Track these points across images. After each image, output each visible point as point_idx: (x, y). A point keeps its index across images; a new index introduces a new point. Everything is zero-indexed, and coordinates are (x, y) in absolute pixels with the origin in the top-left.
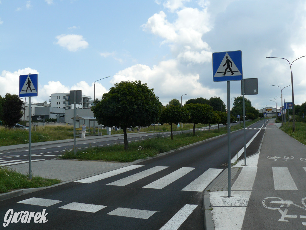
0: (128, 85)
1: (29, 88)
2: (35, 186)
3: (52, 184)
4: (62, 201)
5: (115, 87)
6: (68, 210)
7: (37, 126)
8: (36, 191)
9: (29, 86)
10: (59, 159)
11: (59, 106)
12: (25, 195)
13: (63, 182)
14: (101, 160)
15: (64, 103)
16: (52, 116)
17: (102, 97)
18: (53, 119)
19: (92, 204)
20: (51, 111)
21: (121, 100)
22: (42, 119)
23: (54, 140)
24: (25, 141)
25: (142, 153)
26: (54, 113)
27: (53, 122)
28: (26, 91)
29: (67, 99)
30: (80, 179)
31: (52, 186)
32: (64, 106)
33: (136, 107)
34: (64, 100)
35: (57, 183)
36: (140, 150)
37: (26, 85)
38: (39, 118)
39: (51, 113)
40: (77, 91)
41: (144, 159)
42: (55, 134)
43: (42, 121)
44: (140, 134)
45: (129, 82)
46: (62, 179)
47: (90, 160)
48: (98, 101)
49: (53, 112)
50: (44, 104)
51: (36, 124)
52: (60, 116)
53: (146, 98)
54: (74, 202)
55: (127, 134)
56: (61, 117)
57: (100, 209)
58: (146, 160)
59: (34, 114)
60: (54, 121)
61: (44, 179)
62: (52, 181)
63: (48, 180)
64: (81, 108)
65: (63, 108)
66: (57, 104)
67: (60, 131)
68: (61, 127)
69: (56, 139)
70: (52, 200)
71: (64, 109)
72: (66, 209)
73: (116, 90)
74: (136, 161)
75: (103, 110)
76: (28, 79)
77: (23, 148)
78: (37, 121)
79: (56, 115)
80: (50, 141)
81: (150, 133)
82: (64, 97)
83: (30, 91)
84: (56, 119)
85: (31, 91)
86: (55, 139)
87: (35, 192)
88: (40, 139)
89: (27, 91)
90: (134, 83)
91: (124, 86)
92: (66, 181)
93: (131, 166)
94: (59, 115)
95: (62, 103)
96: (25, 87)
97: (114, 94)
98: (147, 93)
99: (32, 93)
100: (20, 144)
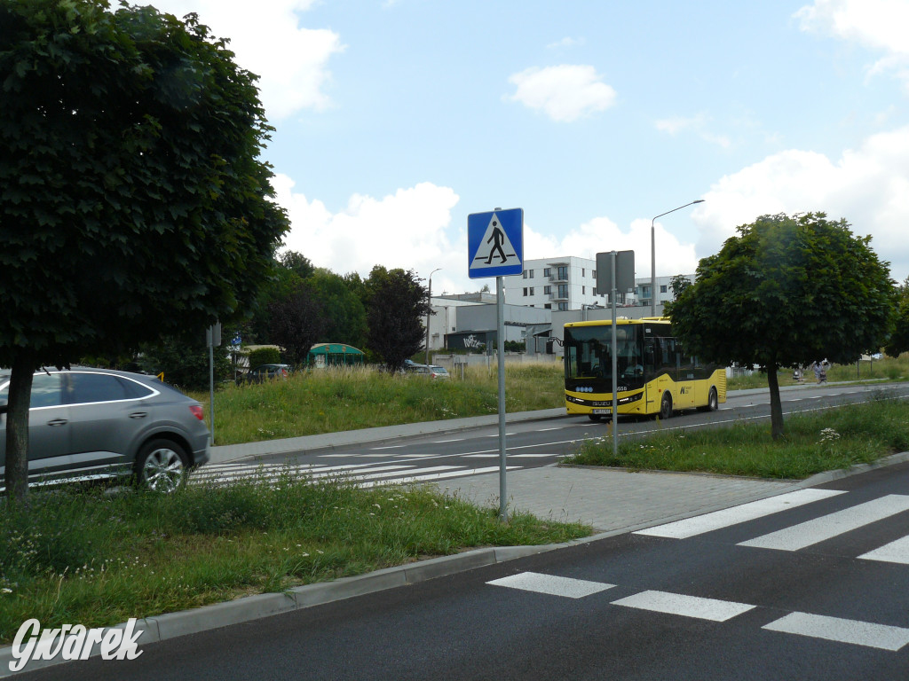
0: (784, 228)
1: (497, 251)
2: (525, 540)
3: (572, 538)
4: (613, 586)
5: (739, 235)
6: (640, 610)
7: (466, 364)
8: (528, 554)
9: (497, 245)
10: (565, 466)
11: (529, 300)
12: (501, 564)
13: (599, 532)
14: (700, 470)
15: (547, 290)
16: (514, 335)
17: (697, 270)
18: (513, 342)
19: (708, 598)
20: (506, 318)
21: (762, 279)
22: (478, 343)
23: (528, 410)
24: (443, 412)
25: (834, 450)
26: (515, 324)
27: (516, 353)
28: (487, 260)
29: (556, 277)
30: (649, 524)
31: (572, 543)
32: (546, 299)
33: (811, 298)
34: (546, 281)
35: (585, 535)
36: (827, 440)
37: (489, 242)
38: (469, 342)
39: (507, 324)
40: (619, 252)
41: (845, 472)
42: (528, 389)
43: (479, 351)
44: (808, 389)
45: (786, 218)
46: (595, 525)
47: (665, 469)
48: (685, 284)
49: (512, 321)
50: (483, 296)
51: (462, 358)
52: (537, 333)
53: (844, 270)
54: (651, 589)
55: (780, 388)
56: (539, 335)
57: (736, 614)
58: (849, 474)
59: (454, 329)
60: (515, 347)
61: (544, 523)
62: (568, 527)
63: (558, 525)
64: (603, 307)
65: (543, 307)
66: (525, 294)
67: (542, 380)
68: (540, 367)
69: (536, 407)
70: (586, 582)
71: (548, 311)
72: (635, 609)
73: (743, 245)
74: (819, 478)
75: (704, 309)
76: (495, 224)
77: (441, 433)
78: (464, 350)
79: (524, 329)
80: (517, 411)
81: (840, 386)
82: (547, 272)
83: (501, 259)
84: (522, 341)
85: (505, 260)
86: (531, 406)
87: (526, 557)
88: (486, 407)
89: (491, 259)
90: (804, 220)
91: (771, 233)
92: (607, 529)
93: (802, 491)
94: (533, 331)
95: (539, 291)
96: (485, 248)
97: (737, 260)
98: (849, 252)
99: (505, 264)
100: (429, 420)
